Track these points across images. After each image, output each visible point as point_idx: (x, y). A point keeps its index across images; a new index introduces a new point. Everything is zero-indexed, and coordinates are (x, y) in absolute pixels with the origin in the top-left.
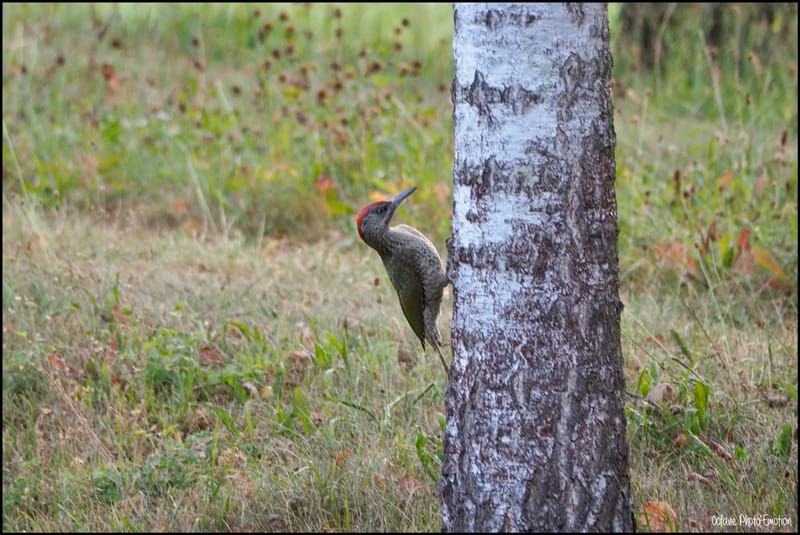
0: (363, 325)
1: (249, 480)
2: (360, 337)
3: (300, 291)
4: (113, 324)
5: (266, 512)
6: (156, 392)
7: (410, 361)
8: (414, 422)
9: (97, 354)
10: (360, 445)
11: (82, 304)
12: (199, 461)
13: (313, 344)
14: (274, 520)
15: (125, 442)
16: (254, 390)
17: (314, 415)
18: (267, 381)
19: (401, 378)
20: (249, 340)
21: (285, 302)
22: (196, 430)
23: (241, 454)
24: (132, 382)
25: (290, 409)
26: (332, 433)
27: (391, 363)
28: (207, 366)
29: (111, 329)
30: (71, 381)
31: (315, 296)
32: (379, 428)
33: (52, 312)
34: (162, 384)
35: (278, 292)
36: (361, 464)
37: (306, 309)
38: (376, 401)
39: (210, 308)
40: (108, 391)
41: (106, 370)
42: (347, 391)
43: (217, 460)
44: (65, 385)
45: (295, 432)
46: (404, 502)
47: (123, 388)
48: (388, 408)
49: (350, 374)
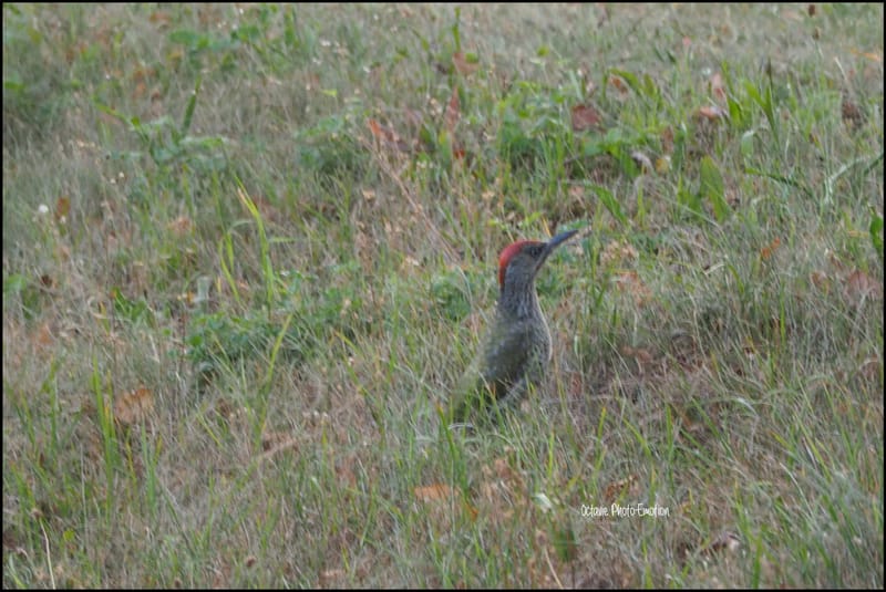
0: (792, 69)
1: (642, 284)
2: (789, 86)
3: (707, 26)
4: (454, 77)
5: (667, 325)
6: (514, 167)
7: (858, 117)
8: (866, 199)
9: (433, 118)
10: (793, 232)
11: (410, 50)
12: (574, 259)
13: (724, 96)
14: (678, 336)
15: (474, 237)
16: (647, 161)
17: (728, 194)
18: (664, 148)
19: (847, 140)
20: (638, 94)
21: (686, 41)
22: (570, 218)
23: (631, 249)
24: (481, 156)
25: (695, 186)
26: (754, 217)
27: (833, 121)
28: (581, 130)
29: (451, 84)
30: (400, 155)
31: (727, 31)
32: (819, 208)
33: (371, 63)
34: (522, 156)
35: (676, 28)
36: (794, 259)
37: (715, 50)
38: (813, 173)
39: (585, 52)
40: (448, 167)
41: (446, 138)
42: (773, 161)
43: (598, 257)
44: (391, 160)
45: (703, 216)
46: (854, 309)
47: (468, 163)
48: (830, 181)
49: (776, 136)
